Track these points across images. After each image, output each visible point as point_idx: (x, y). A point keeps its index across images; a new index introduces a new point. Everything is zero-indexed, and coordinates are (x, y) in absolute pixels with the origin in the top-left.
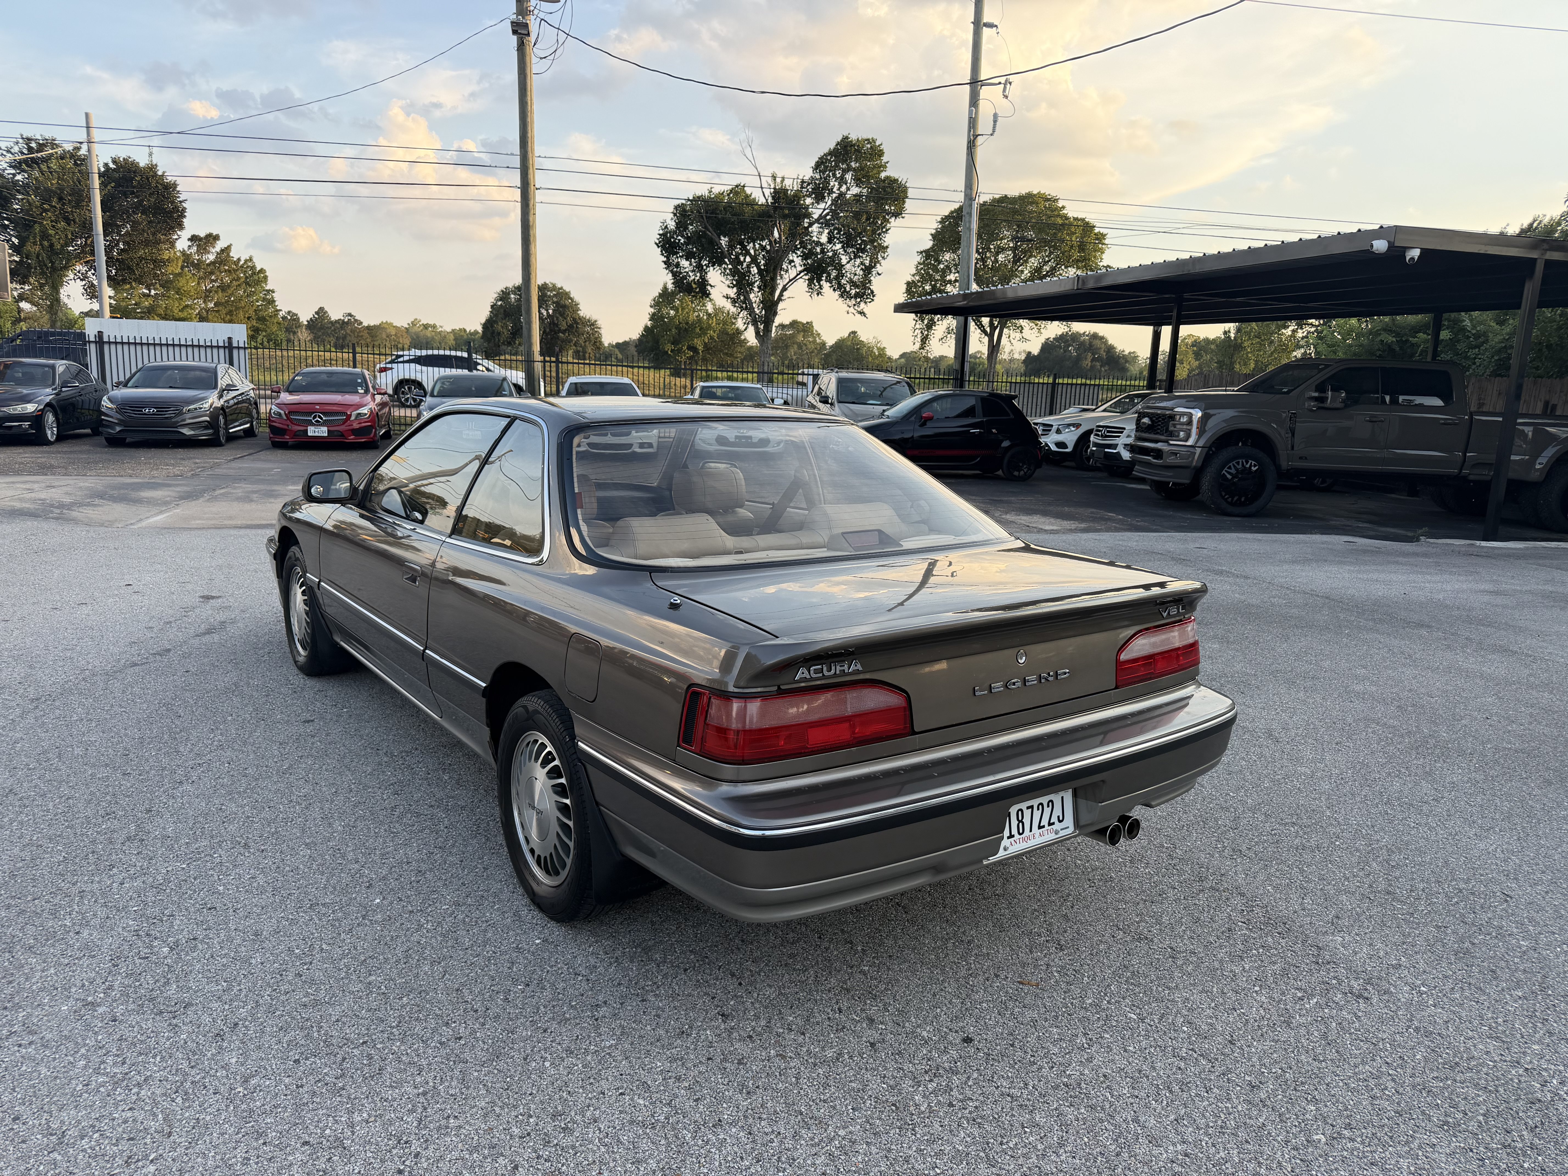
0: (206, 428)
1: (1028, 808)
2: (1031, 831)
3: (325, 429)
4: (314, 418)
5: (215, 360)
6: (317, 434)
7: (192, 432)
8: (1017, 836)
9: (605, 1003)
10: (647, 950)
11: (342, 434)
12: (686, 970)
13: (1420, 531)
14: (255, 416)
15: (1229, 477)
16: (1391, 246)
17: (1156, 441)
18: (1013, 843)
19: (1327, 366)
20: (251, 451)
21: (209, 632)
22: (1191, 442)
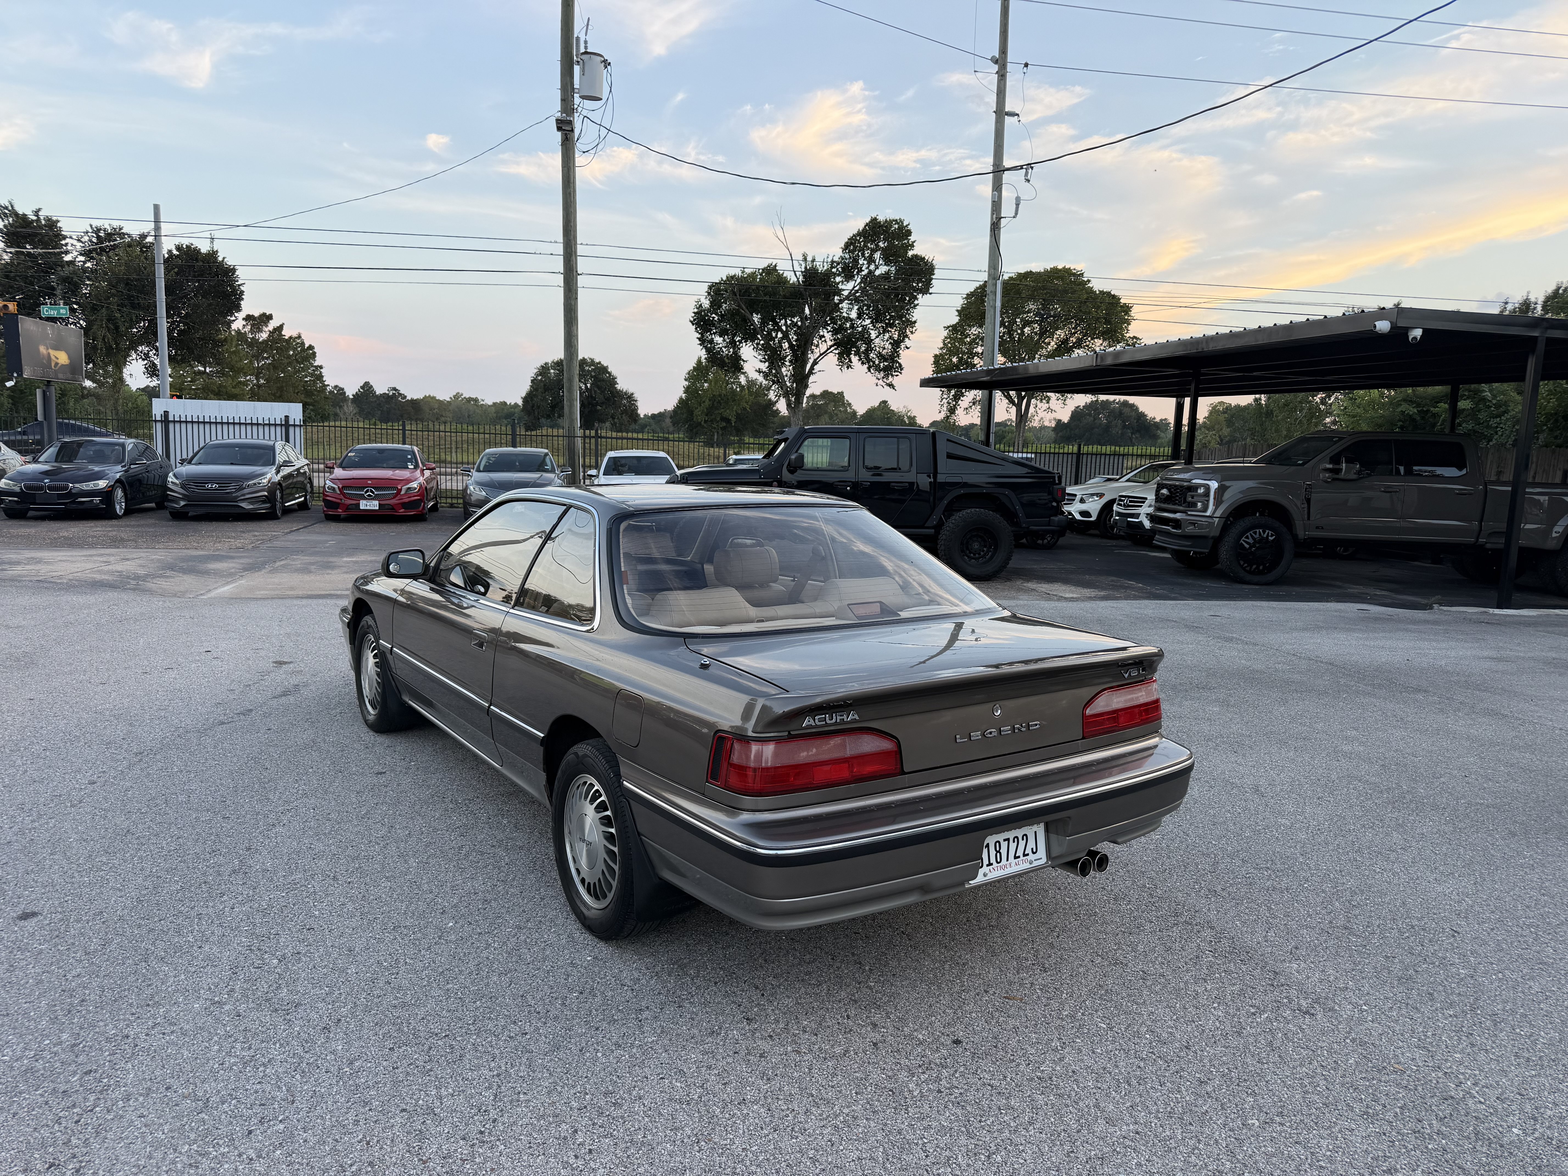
0: (264, 502)
1: (1005, 840)
2: (1007, 860)
3: (376, 503)
4: (367, 491)
5: (273, 438)
6: (368, 508)
7: (251, 507)
8: (995, 864)
9: (647, 1008)
10: (682, 967)
11: (393, 508)
12: (716, 983)
13: (1433, 599)
14: (309, 490)
15: (1247, 546)
16: (1394, 327)
17: (1175, 512)
18: (992, 870)
19: (1341, 439)
20: (306, 524)
21: (285, 694)
22: (1208, 513)
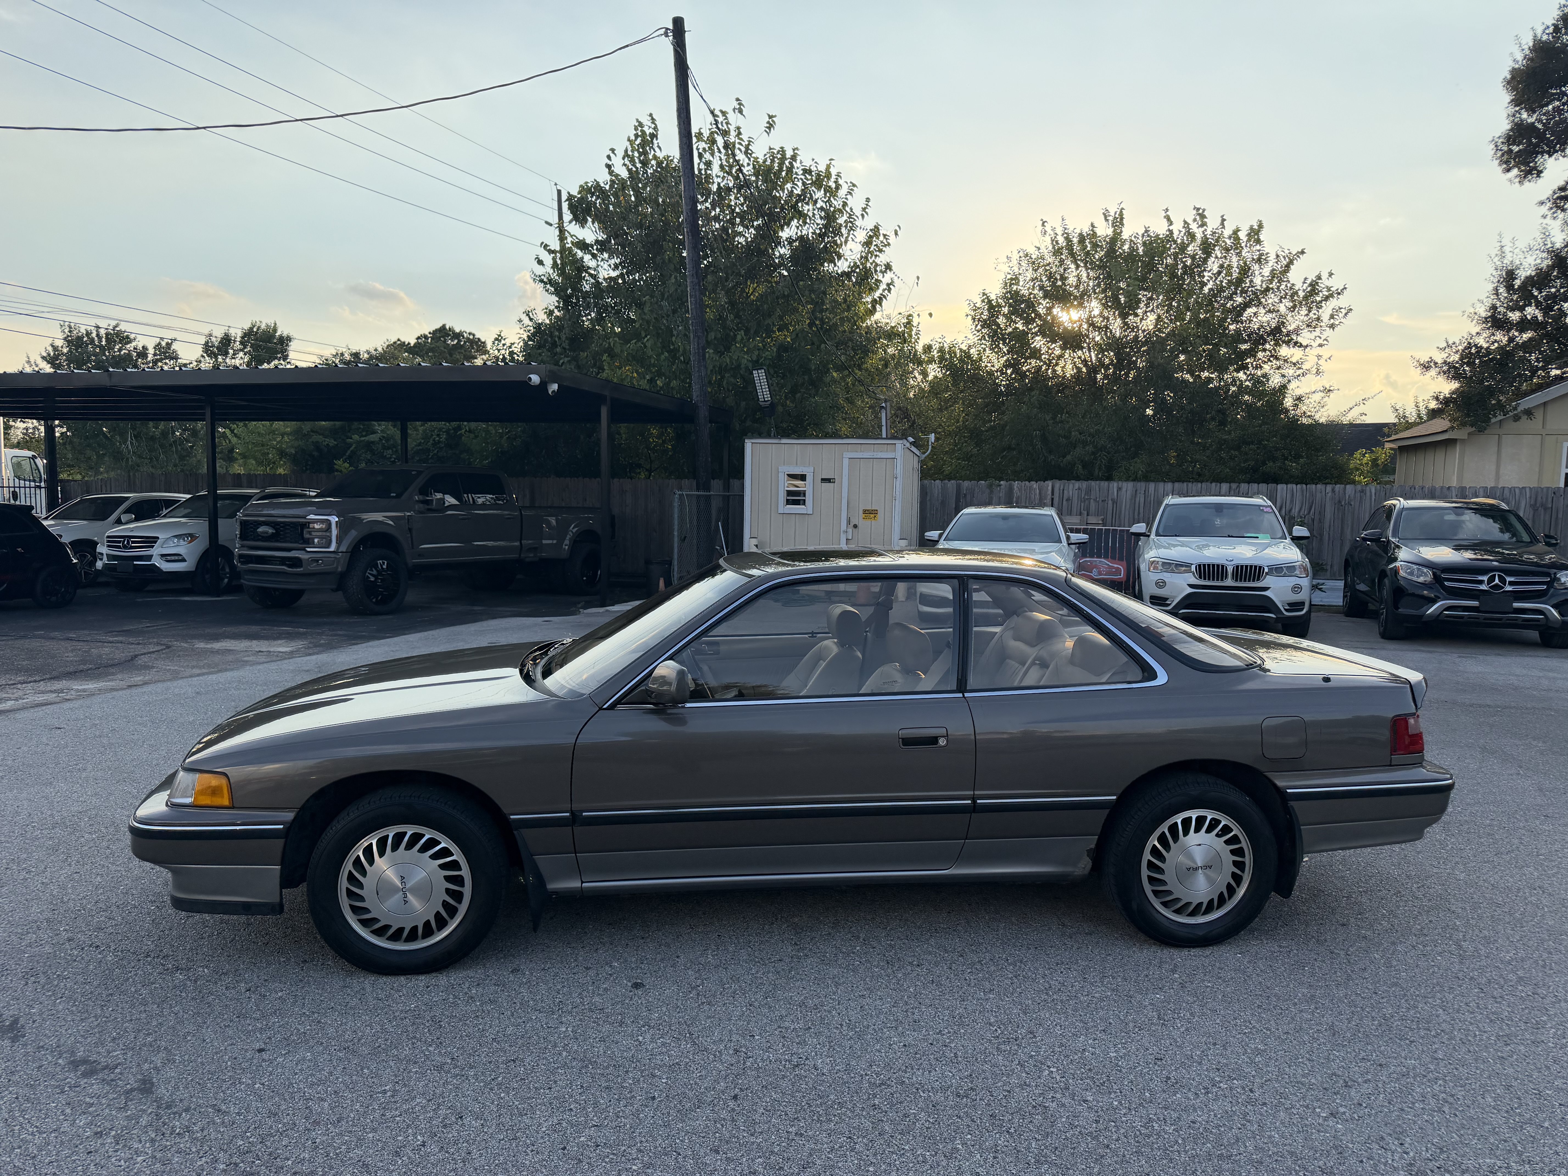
15: (372, 578)
16: (542, 380)
17: (287, 550)
22: (333, 548)
